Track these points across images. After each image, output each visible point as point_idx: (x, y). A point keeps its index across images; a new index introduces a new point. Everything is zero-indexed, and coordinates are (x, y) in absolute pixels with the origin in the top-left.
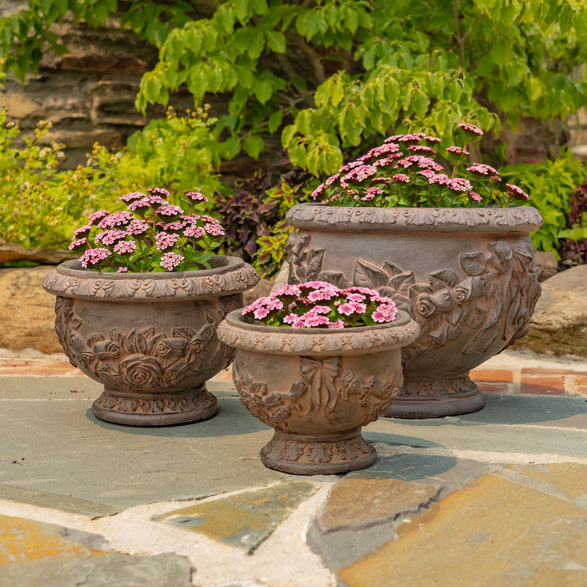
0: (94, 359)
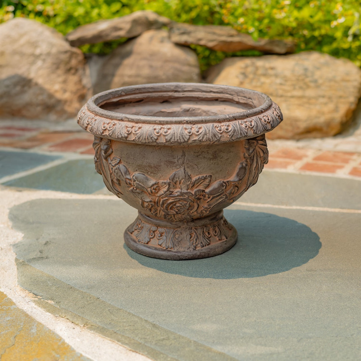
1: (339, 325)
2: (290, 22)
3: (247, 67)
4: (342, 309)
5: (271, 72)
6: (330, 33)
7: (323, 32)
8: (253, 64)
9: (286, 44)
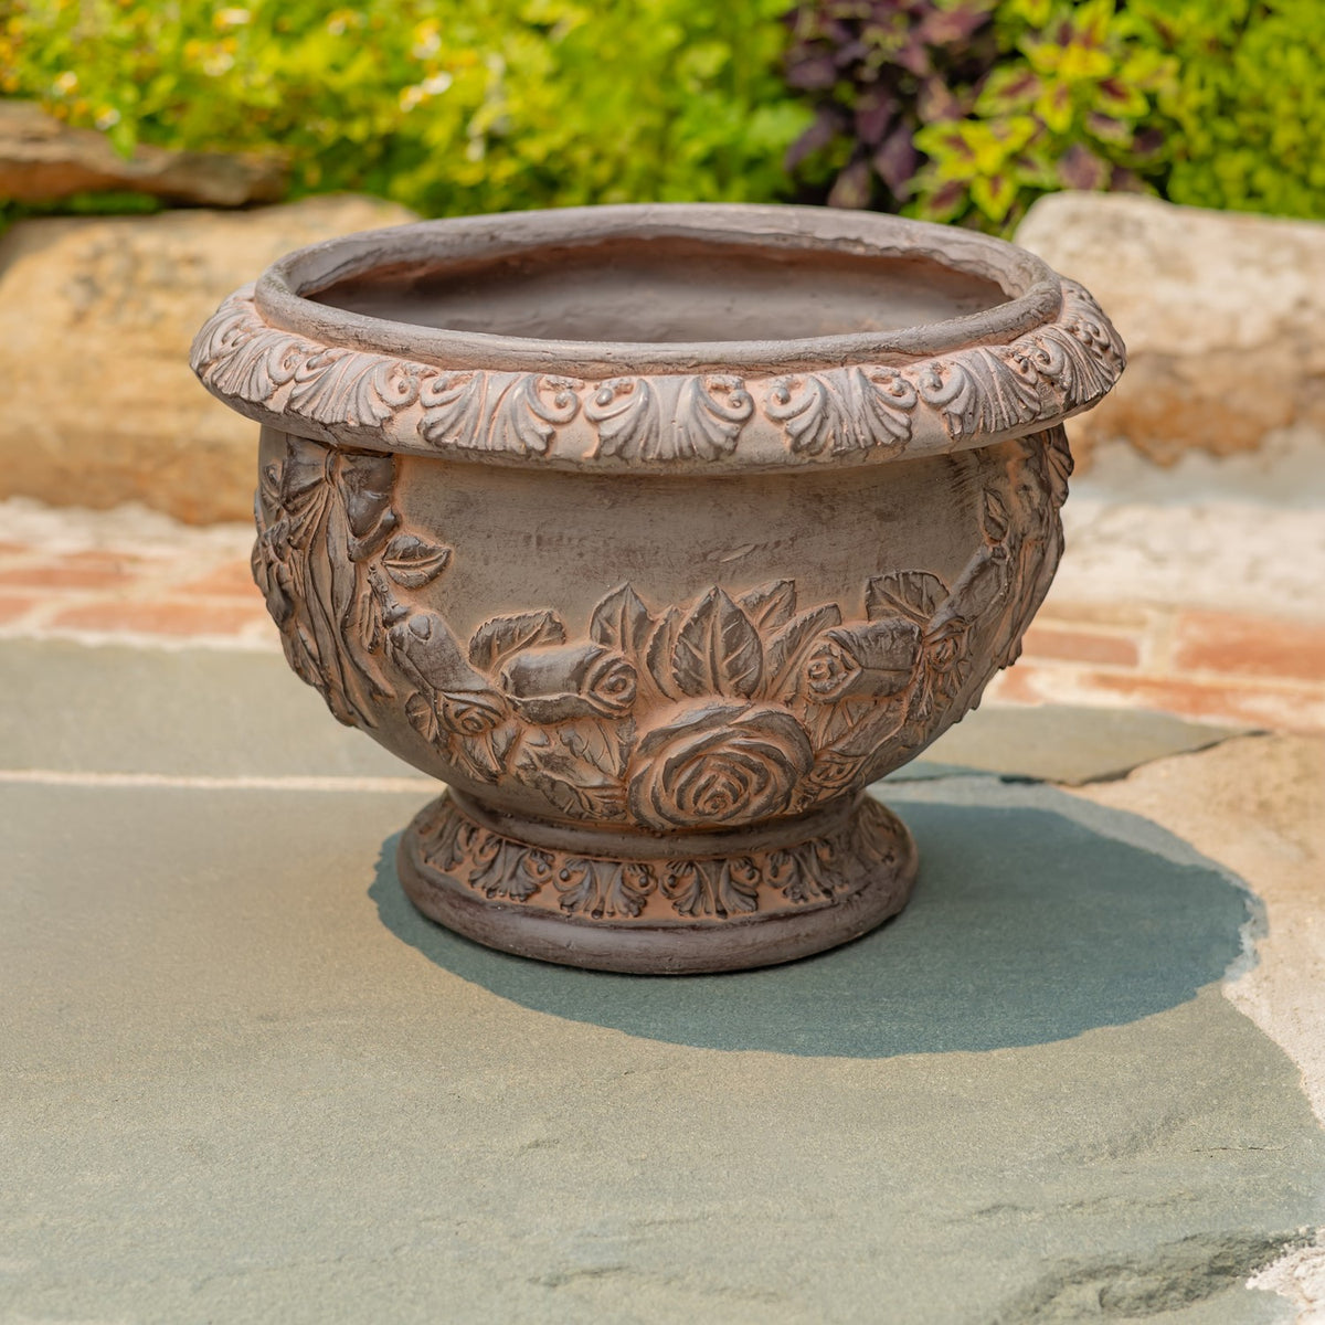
0: (503, 716)
1: (352, 1215)
2: (250, 88)
3: (98, 255)
4: (372, 1153)
5: (188, 274)
6: (408, 128)
7: (383, 123)
8: (122, 244)
9: (244, 171)
